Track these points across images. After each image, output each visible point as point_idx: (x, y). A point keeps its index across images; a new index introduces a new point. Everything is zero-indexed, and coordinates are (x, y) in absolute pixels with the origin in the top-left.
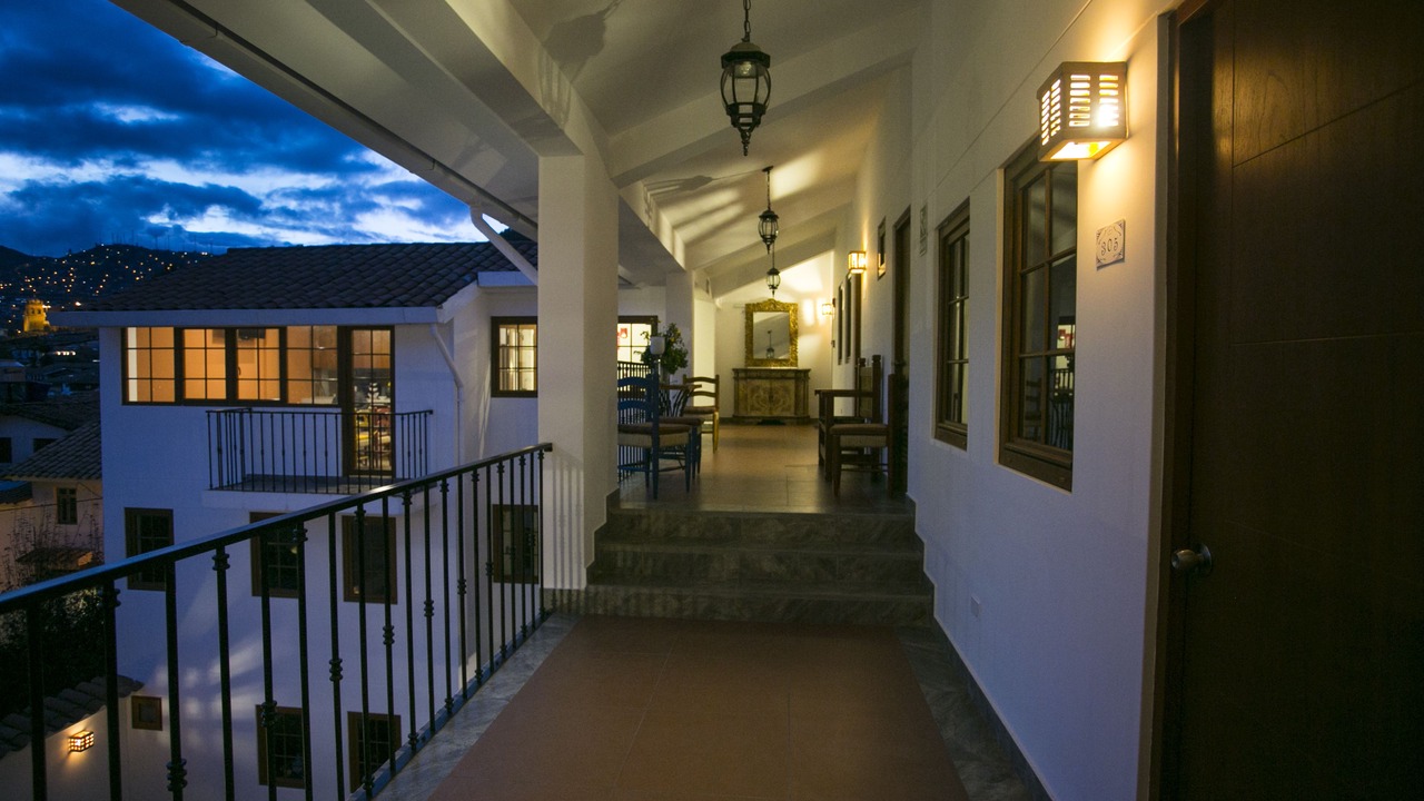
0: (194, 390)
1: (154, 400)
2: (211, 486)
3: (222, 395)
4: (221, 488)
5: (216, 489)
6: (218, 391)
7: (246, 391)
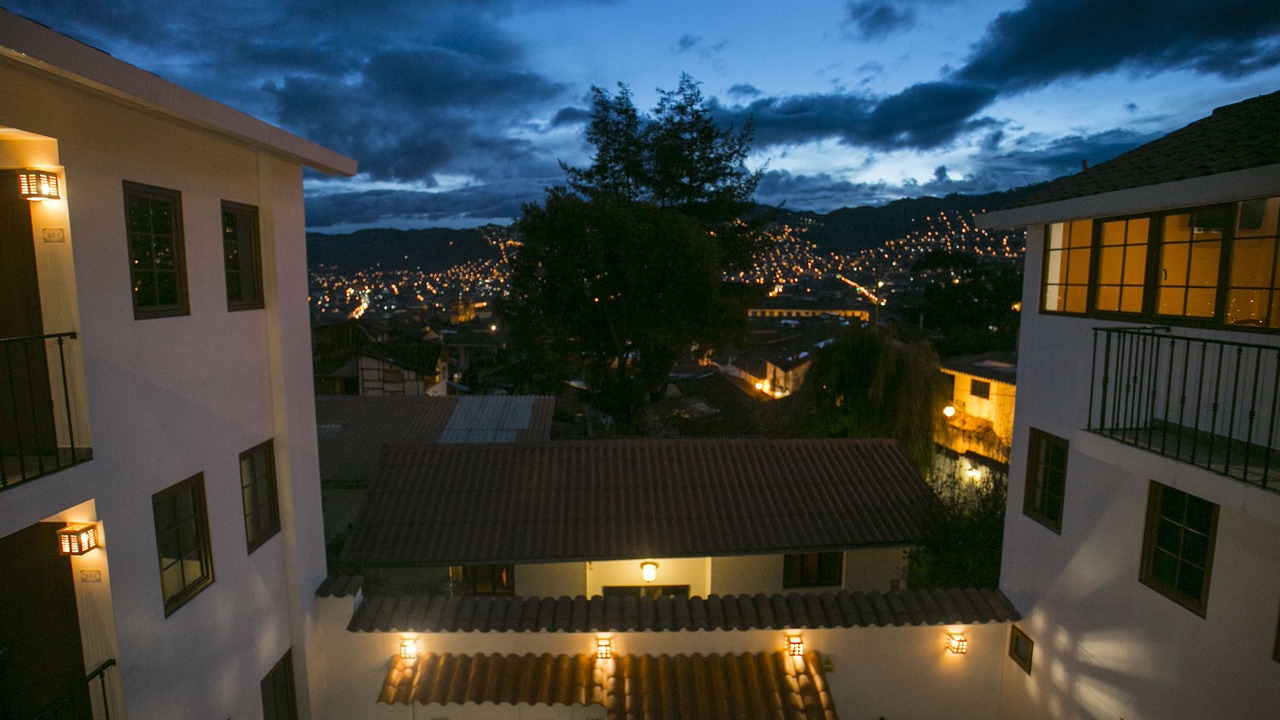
0: (1107, 300)
1: (1068, 310)
2: (1089, 425)
3: (1137, 308)
4: (1101, 431)
5: (1095, 431)
6: (1134, 302)
7: (1169, 303)
